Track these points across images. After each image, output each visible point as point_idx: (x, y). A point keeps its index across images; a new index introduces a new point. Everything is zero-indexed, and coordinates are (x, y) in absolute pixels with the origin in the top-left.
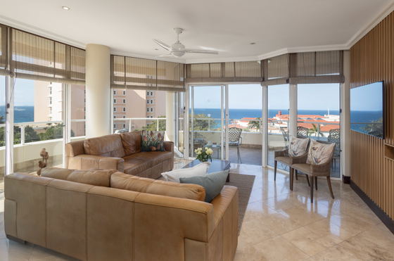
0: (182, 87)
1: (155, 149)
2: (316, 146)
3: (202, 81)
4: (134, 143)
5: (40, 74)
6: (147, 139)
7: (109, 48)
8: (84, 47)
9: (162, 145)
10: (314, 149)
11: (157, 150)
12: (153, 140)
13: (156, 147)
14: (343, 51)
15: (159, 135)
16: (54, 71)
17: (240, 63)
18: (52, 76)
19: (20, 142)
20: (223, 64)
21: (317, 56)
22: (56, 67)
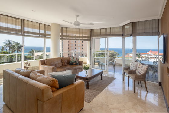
0: (90, 39)
1: (74, 64)
2: (140, 66)
3: (97, 36)
4: (66, 61)
5: (34, 35)
6: (72, 60)
7: (59, 25)
8: (50, 25)
9: (78, 62)
10: (139, 67)
11: (75, 65)
12: (74, 60)
13: (75, 63)
14: (159, 19)
15: (77, 58)
16: (39, 34)
17: (113, 28)
18: (38, 36)
19: (33, 60)
20: (106, 29)
21: (146, 23)
22: (40, 32)
